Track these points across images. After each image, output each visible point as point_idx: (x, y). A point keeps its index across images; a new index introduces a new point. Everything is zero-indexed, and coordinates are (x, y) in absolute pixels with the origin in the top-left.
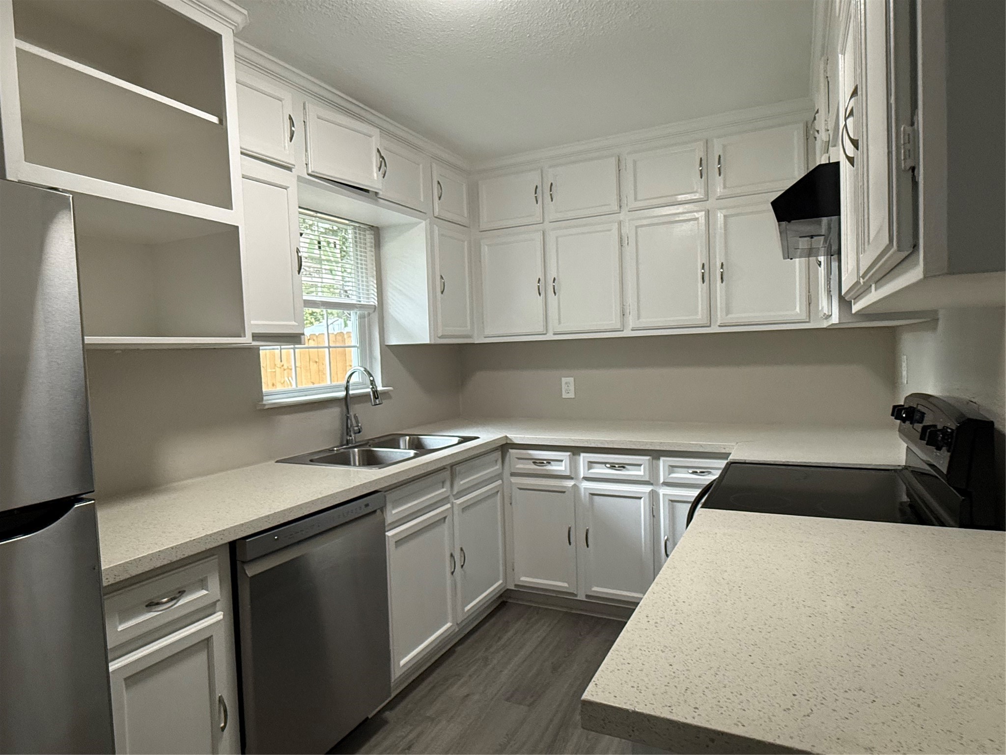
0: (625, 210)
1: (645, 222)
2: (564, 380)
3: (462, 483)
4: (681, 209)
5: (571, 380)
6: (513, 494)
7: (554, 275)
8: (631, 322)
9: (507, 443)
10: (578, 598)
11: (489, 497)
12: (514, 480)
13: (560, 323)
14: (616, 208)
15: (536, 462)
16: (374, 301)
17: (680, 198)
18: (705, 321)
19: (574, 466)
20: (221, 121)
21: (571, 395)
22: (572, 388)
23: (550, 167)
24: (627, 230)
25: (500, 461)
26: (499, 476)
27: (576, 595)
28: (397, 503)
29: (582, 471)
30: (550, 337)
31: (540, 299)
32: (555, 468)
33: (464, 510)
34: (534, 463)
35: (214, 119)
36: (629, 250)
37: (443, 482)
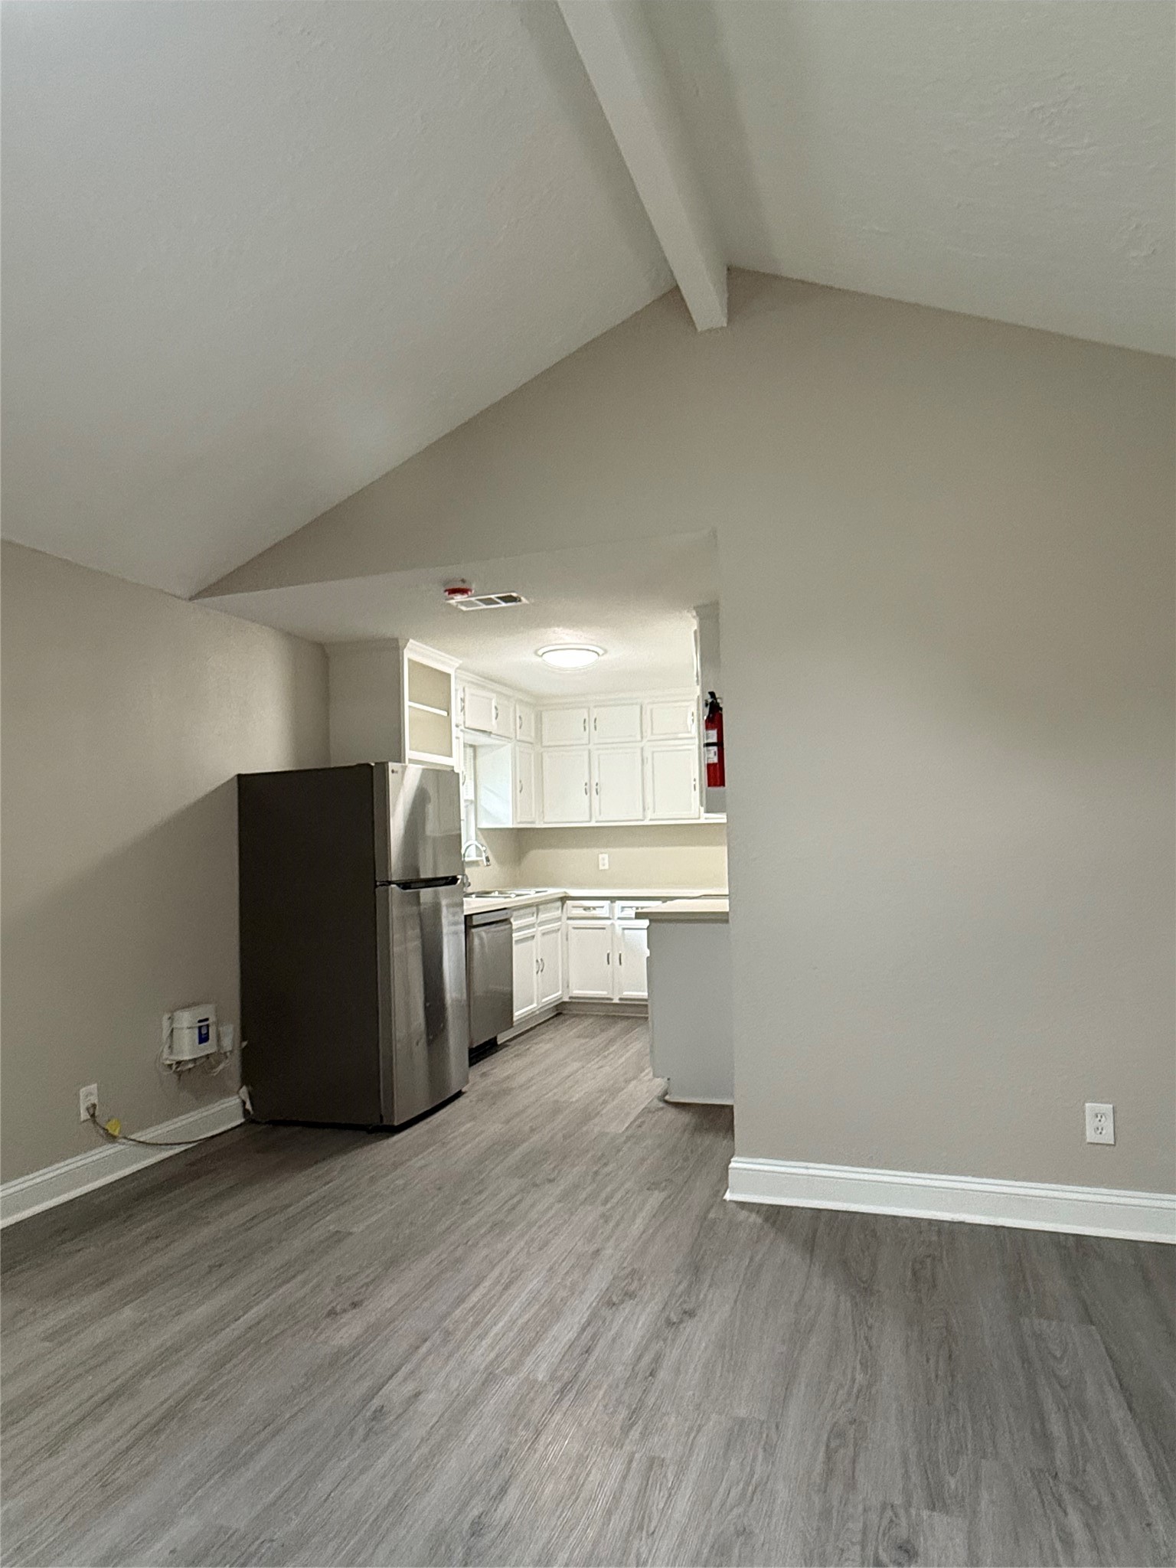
0: (645, 740)
1: (659, 749)
2: (601, 856)
3: (543, 916)
4: (681, 742)
5: (606, 856)
6: (569, 933)
7: (597, 781)
8: (649, 814)
9: (565, 897)
10: (614, 1002)
11: (553, 931)
12: (570, 922)
13: (600, 814)
14: (639, 738)
15: (586, 909)
16: (473, 799)
17: (680, 736)
18: (697, 816)
19: (611, 910)
20: (448, 714)
21: (607, 867)
22: (606, 861)
23: (595, 707)
24: (648, 754)
25: (560, 909)
26: (559, 919)
27: (612, 999)
28: (518, 918)
29: (618, 913)
30: (593, 824)
31: (587, 797)
32: (597, 913)
33: (544, 934)
34: (585, 909)
35: (445, 714)
36: (648, 767)
37: (533, 914)
